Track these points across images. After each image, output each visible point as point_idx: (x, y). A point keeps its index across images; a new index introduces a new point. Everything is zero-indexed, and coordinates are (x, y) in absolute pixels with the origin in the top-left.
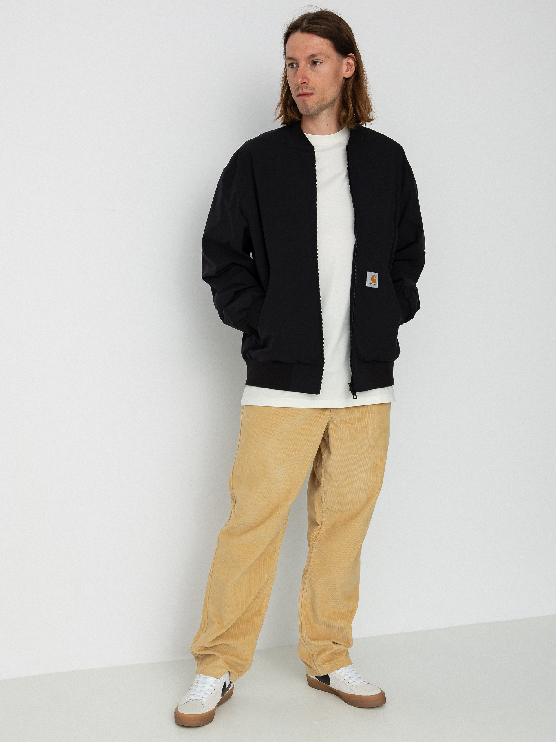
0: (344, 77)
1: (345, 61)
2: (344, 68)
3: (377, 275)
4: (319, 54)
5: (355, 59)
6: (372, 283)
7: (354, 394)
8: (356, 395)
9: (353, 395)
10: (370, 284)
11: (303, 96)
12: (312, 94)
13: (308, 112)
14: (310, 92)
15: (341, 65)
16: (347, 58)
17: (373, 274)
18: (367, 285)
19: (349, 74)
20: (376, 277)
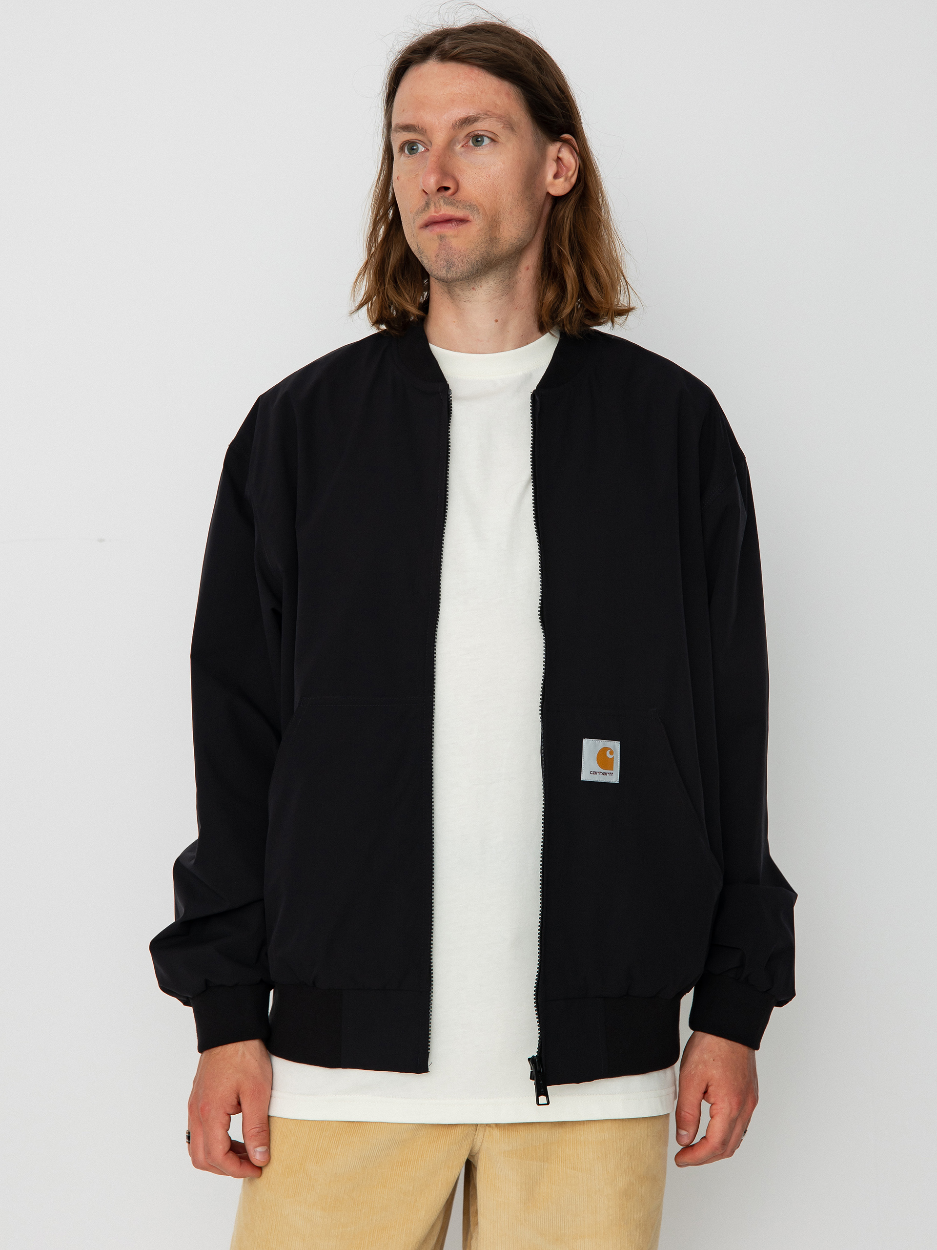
0: (548, 193)
1: (553, 149)
2: (551, 169)
3: (615, 746)
4: (487, 114)
5: (578, 149)
6: (598, 769)
7: (541, 1091)
8: (546, 1095)
9: (538, 1094)
10: (595, 773)
11: (441, 225)
12: (462, 221)
13: (453, 269)
14: (459, 213)
15: (543, 156)
16: (558, 145)
17: (601, 744)
18: (586, 776)
19: (560, 187)
20: (612, 753)
